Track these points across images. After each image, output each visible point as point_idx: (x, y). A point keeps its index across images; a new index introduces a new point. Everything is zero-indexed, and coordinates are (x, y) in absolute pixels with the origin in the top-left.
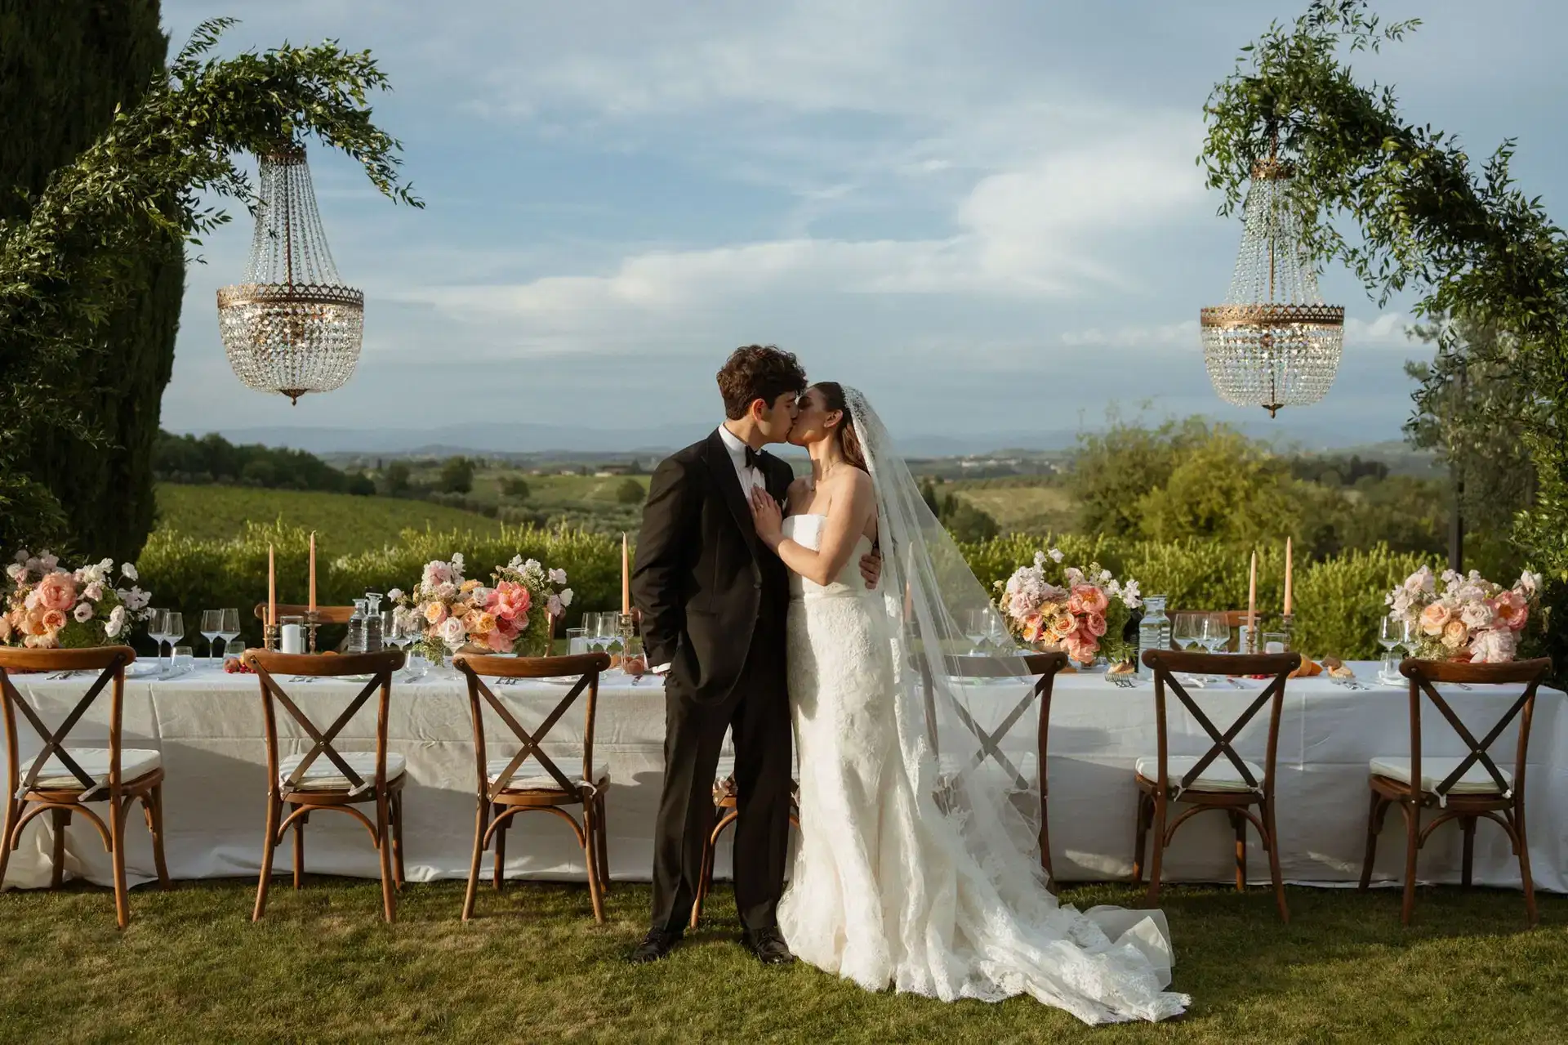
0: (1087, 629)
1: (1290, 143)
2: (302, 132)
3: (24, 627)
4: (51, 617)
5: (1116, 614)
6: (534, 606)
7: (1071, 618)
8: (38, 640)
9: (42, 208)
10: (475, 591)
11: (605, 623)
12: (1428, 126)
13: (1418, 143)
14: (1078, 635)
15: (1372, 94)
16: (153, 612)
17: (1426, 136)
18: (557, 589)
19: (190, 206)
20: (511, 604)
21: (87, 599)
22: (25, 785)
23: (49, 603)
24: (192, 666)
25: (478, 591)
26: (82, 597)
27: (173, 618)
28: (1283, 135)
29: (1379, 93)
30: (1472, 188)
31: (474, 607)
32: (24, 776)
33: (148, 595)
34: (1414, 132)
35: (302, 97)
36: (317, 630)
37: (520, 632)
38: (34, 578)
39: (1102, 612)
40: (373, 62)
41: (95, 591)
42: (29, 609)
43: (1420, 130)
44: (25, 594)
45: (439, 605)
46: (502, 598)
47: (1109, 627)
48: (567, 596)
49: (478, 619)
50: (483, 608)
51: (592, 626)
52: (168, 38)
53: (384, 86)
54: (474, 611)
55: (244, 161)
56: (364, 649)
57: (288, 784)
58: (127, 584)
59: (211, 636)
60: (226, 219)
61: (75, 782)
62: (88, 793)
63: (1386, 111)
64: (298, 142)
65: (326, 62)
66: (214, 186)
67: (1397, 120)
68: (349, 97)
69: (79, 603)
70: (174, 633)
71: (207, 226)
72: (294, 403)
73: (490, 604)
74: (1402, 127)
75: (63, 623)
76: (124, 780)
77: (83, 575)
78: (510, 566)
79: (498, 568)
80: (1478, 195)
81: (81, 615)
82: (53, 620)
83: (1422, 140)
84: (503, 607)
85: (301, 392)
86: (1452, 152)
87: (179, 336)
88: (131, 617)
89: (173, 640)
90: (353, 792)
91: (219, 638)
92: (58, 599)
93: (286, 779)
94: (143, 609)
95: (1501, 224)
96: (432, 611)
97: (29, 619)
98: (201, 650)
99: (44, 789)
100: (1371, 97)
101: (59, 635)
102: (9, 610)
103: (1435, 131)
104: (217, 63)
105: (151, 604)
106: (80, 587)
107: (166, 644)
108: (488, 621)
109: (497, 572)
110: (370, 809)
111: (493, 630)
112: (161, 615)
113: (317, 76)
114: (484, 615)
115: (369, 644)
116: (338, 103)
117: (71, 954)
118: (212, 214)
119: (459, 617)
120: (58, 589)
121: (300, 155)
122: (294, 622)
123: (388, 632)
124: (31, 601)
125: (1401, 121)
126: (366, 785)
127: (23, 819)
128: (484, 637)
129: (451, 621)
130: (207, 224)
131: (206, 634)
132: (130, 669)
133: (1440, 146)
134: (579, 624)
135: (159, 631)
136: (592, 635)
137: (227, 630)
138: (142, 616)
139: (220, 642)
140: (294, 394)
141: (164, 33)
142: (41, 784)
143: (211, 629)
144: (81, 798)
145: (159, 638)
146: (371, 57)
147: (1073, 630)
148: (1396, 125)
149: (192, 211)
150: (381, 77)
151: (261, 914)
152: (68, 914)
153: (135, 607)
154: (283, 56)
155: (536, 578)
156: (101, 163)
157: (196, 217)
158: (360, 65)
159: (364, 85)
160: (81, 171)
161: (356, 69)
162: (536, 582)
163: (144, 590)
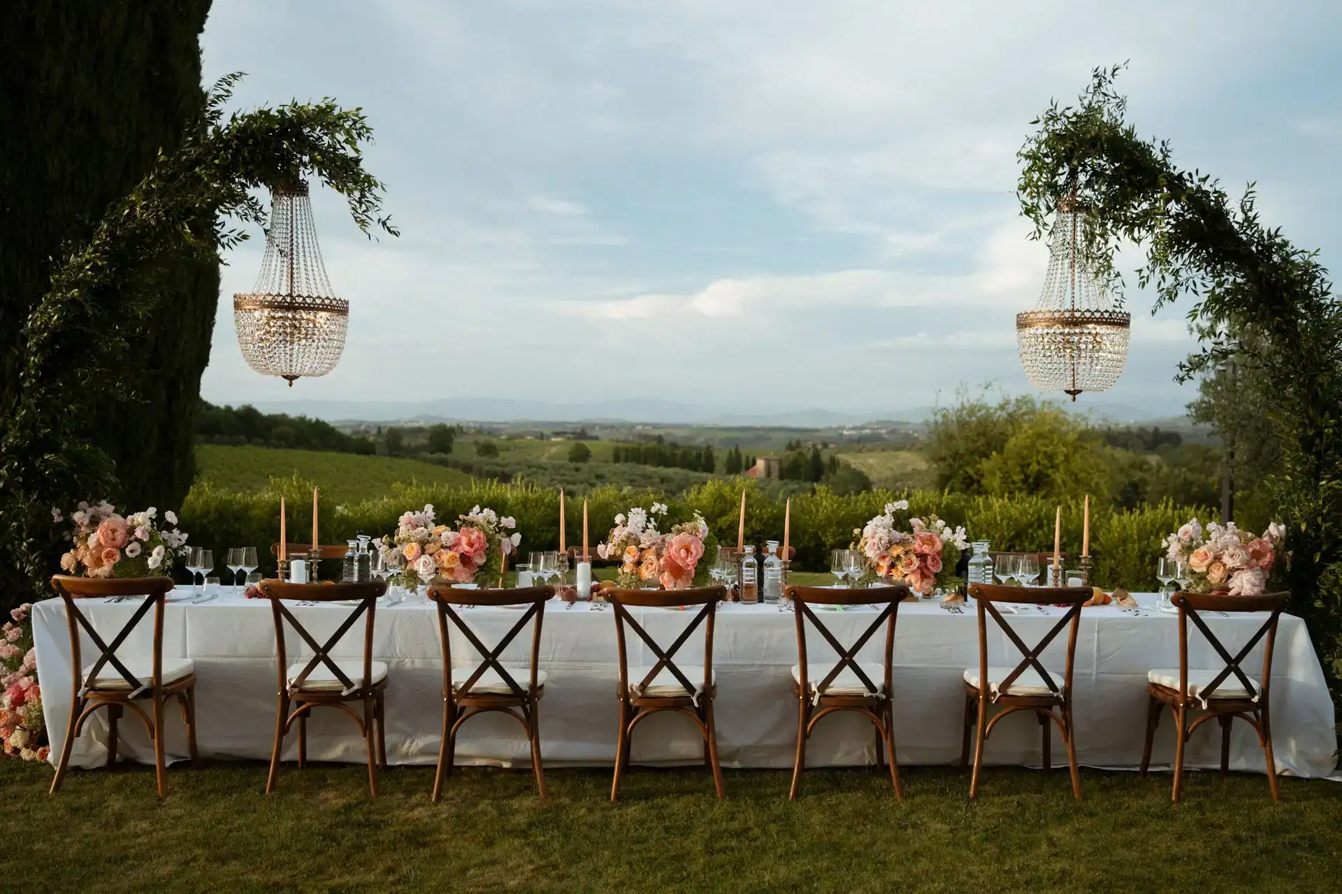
0: (926, 567)
1: (1089, 184)
2: (307, 172)
3: (86, 561)
4: (108, 553)
5: (950, 555)
6: (491, 547)
7: (914, 558)
8: (98, 571)
9: (101, 230)
10: (444, 535)
11: (546, 560)
12: (1197, 171)
13: (1189, 184)
14: (919, 571)
15: (1152, 146)
16: (189, 550)
17: (1195, 179)
18: (509, 532)
19: (218, 228)
20: (471, 545)
21: (137, 540)
22: (86, 686)
23: (106, 542)
24: (218, 592)
25: (447, 534)
26: (132, 538)
27: (205, 554)
28: (1082, 178)
29: (1158, 145)
30: (1231, 220)
31: (442, 547)
32: (85, 679)
33: (186, 536)
34: (1186, 176)
35: (306, 144)
36: (319, 564)
37: (479, 566)
38: (94, 522)
39: (938, 553)
40: (363, 118)
41: (143, 532)
42: (91, 547)
43: (1190, 175)
44: (88, 535)
45: (415, 546)
46: (464, 540)
47: (944, 566)
48: (517, 538)
49: (446, 556)
50: (450, 548)
51: (536, 562)
54: (442, 550)
55: (261, 194)
57: (294, 686)
58: (169, 527)
59: (235, 569)
60: (245, 238)
61: (126, 684)
62: (135, 693)
63: (1164, 159)
64: (303, 180)
65: (325, 117)
66: (237, 213)
67: (1172, 167)
68: (344, 145)
69: (130, 542)
70: (205, 567)
73: (455, 545)
74: (1176, 173)
75: (118, 558)
76: (164, 681)
77: (133, 520)
78: (471, 514)
79: (461, 517)
80: (1236, 226)
81: (132, 551)
82: (110, 556)
83: (1192, 182)
84: (465, 547)
85: (295, 377)
86: (1215, 192)
87: (215, 329)
88: (172, 553)
89: (204, 572)
90: (345, 693)
91: (241, 570)
92: (114, 539)
93: (292, 682)
94: (182, 547)
95: (1254, 249)
96: (409, 550)
97: (91, 554)
98: (227, 579)
99: (101, 689)
100: (1151, 149)
101: (115, 567)
102: (75, 547)
103: (1202, 175)
105: (188, 542)
106: (131, 531)
107: (198, 574)
108: (453, 558)
109: (460, 520)
110: (359, 707)
111: (457, 565)
112: (195, 553)
113: (319, 128)
114: (451, 553)
116: (335, 149)
118: (235, 234)
119: (431, 555)
120: (114, 531)
121: (303, 190)
122: (301, 558)
123: (375, 567)
124: (92, 541)
125: (1175, 168)
126: (356, 687)
127: (83, 713)
128: (451, 571)
129: (423, 558)
130: (231, 242)
131: (231, 568)
132: (169, 595)
133: (1206, 187)
134: (526, 561)
135: (194, 564)
136: (536, 570)
137: (248, 564)
138: (181, 553)
139: (242, 574)
142: (99, 685)
143: (235, 563)
144: (130, 697)
145: (193, 570)
146: (362, 114)
147: (915, 568)
148: (1172, 171)
149: (218, 232)
150: (368, 130)
151: (272, 789)
152: (118, 788)
153: (175, 546)
154: (292, 111)
155: (491, 523)
156: (148, 194)
157: (223, 237)
158: (353, 120)
159: (356, 137)
160: (132, 201)
161: (350, 123)
162: (492, 527)
163: (182, 532)
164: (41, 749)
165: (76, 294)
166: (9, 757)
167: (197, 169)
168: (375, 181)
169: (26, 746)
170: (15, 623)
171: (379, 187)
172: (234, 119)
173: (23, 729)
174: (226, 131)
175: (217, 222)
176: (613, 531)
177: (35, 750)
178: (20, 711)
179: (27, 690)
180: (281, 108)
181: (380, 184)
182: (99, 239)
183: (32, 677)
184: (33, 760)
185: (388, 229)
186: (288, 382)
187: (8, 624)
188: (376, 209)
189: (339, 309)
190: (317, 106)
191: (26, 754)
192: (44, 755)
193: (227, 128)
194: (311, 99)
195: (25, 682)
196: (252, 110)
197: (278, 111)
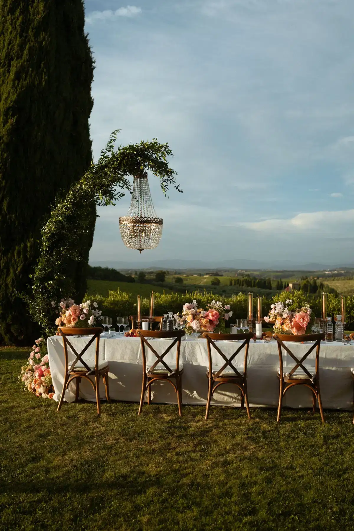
2: (146, 169)
3: (65, 322)
4: (74, 318)
6: (220, 316)
8: (70, 325)
9: (69, 194)
10: (202, 312)
11: (243, 322)
16: (102, 317)
18: (227, 311)
19: (113, 192)
20: (213, 316)
21: (84, 313)
22: (70, 370)
23: (73, 314)
24: (115, 334)
25: (203, 313)
26: (82, 313)
27: (109, 319)
32: (70, 367)
33: (101, 312)
35: (147, 158)
36: (152, 323)
37: (216, 325)
38: (68, 307)
40: (169, 146)
41: (86, 311)
42: (67, 316)
44: (65, 312)
45: (191, 316)
46: (210, 314)
48: (231, 314)
49: (204, 321)
50: (205, 318)
51: (239, 324)
52: (92, 142)
53: (171, 154)
54: (202, 318)
55: (129, 178)
56: (168, 330)
57: (149, 372)
58: (94, 308)
59: (120, 325)
60: (124, 195)
61: (85, 369)
62: (89, 373)
64: (145, 172)
65: (154, 147)
66: (120, 186)
68: (161, 158)
69: (81, 314)
70: (109, 324)
71: (118, 198)
72: (141, 253)
73: (207, 316)
75: (77, 320)
76: (99, 369)
77: (82, 306)
78: (212, 304)
79: (208, 305)
81: (82, 318)
82: (74, 319)
84: (211, 317)
85: (143, 249)
88: (96, 319)
89: (109, 326)
90: (169, 375)
91: (122, 326)
92: (75, 313)
93: (149, 370)
94: (99, 316)
96: (189, 318)
97: (67, 319)
98: (118, 329)
99: (76, 371)
101: (76, 324)
102: (61, 316)
104: (121, 148)
105: (102, 315)
106: (82, 310)
107: (107, 327)
108: (206, 322)
109: (208, 306)
110: (174, 380)
111: (208, 325)
112: (105, 318)
113: (152, 151)
114: (205, 320)
115: (170, 328)
116: (158, 160)
117: (86, 423)
118: (120, 194)
119: (197, 320)
120: (75, 310)
121: (145, 176)
122: (146, 321)
123: (175, 325)
124: (67, 313)
126: (173, 373)
127: (69, 380)
128: (205, 326)
129: (195, 321)
130: (118, 197)
131: (118, 325)
132: (101, 335)
134: (235, 323)
135: (105, 323)
136: (239, 326)
137: (125, 323)
138: (99, 319)
139: (122, 327)
140: (141, 250)
141: (91, 140)
142: (75, 369)
143: (120, 323)
144: (87, 374)
145: (104, 325)
146: (168, 145)
149: (113, 193)
150: (171, 151)
151: (140, 412)
152: (82, 410)
153: (97, 316)
154: (141, 145)
155: (221, 307)
156: (87, 180)
157: (115, 195)
158: (165, 148)
159: (166, 154)
160: (81, 182)
161: (164, 149)
162: (221, 309)
163: (99, 311)
164: (50, 394)
165: (61, 219)
166: (37, 397)
167: (105, 169)
168: (173, 171)
169: (44, 393)
170: (37, 346)
171: (175, 174)
172: (119, 149)
173: (44, 386)
174: (116, 154)
175: (113, 190)
176: (270, 311)
177: (48, 394)
178: (43, 379)
179: (44, 371)
180: (137, 144)
181: (175, 172)
182: (69, 197)
183: (46, 366)
184: (47, 398)
185: (179, 190)
186: (140, 252)
187: (34, 346)
188: (174, 182)
189: (160, 222)
190: (151, 143)
191: (44, 396)
192: (51, 396)
193: (117, 153)
194: (148, 140)
195: (43, 368)
196: (127, 145)
197: (135, 146)
